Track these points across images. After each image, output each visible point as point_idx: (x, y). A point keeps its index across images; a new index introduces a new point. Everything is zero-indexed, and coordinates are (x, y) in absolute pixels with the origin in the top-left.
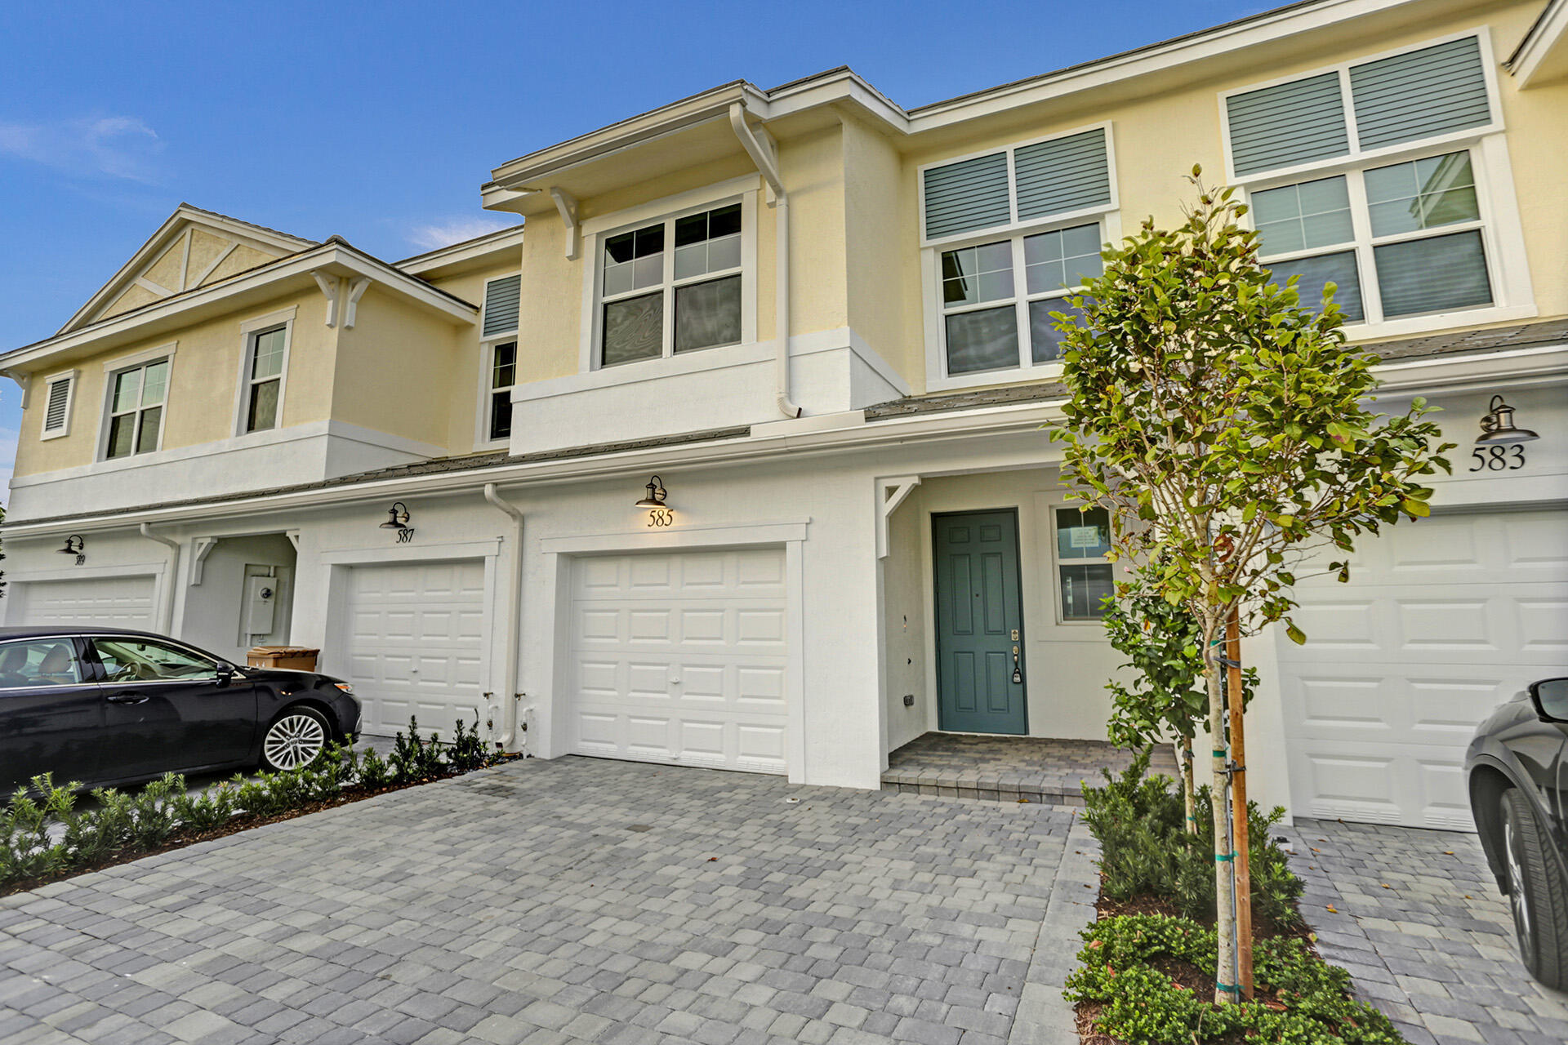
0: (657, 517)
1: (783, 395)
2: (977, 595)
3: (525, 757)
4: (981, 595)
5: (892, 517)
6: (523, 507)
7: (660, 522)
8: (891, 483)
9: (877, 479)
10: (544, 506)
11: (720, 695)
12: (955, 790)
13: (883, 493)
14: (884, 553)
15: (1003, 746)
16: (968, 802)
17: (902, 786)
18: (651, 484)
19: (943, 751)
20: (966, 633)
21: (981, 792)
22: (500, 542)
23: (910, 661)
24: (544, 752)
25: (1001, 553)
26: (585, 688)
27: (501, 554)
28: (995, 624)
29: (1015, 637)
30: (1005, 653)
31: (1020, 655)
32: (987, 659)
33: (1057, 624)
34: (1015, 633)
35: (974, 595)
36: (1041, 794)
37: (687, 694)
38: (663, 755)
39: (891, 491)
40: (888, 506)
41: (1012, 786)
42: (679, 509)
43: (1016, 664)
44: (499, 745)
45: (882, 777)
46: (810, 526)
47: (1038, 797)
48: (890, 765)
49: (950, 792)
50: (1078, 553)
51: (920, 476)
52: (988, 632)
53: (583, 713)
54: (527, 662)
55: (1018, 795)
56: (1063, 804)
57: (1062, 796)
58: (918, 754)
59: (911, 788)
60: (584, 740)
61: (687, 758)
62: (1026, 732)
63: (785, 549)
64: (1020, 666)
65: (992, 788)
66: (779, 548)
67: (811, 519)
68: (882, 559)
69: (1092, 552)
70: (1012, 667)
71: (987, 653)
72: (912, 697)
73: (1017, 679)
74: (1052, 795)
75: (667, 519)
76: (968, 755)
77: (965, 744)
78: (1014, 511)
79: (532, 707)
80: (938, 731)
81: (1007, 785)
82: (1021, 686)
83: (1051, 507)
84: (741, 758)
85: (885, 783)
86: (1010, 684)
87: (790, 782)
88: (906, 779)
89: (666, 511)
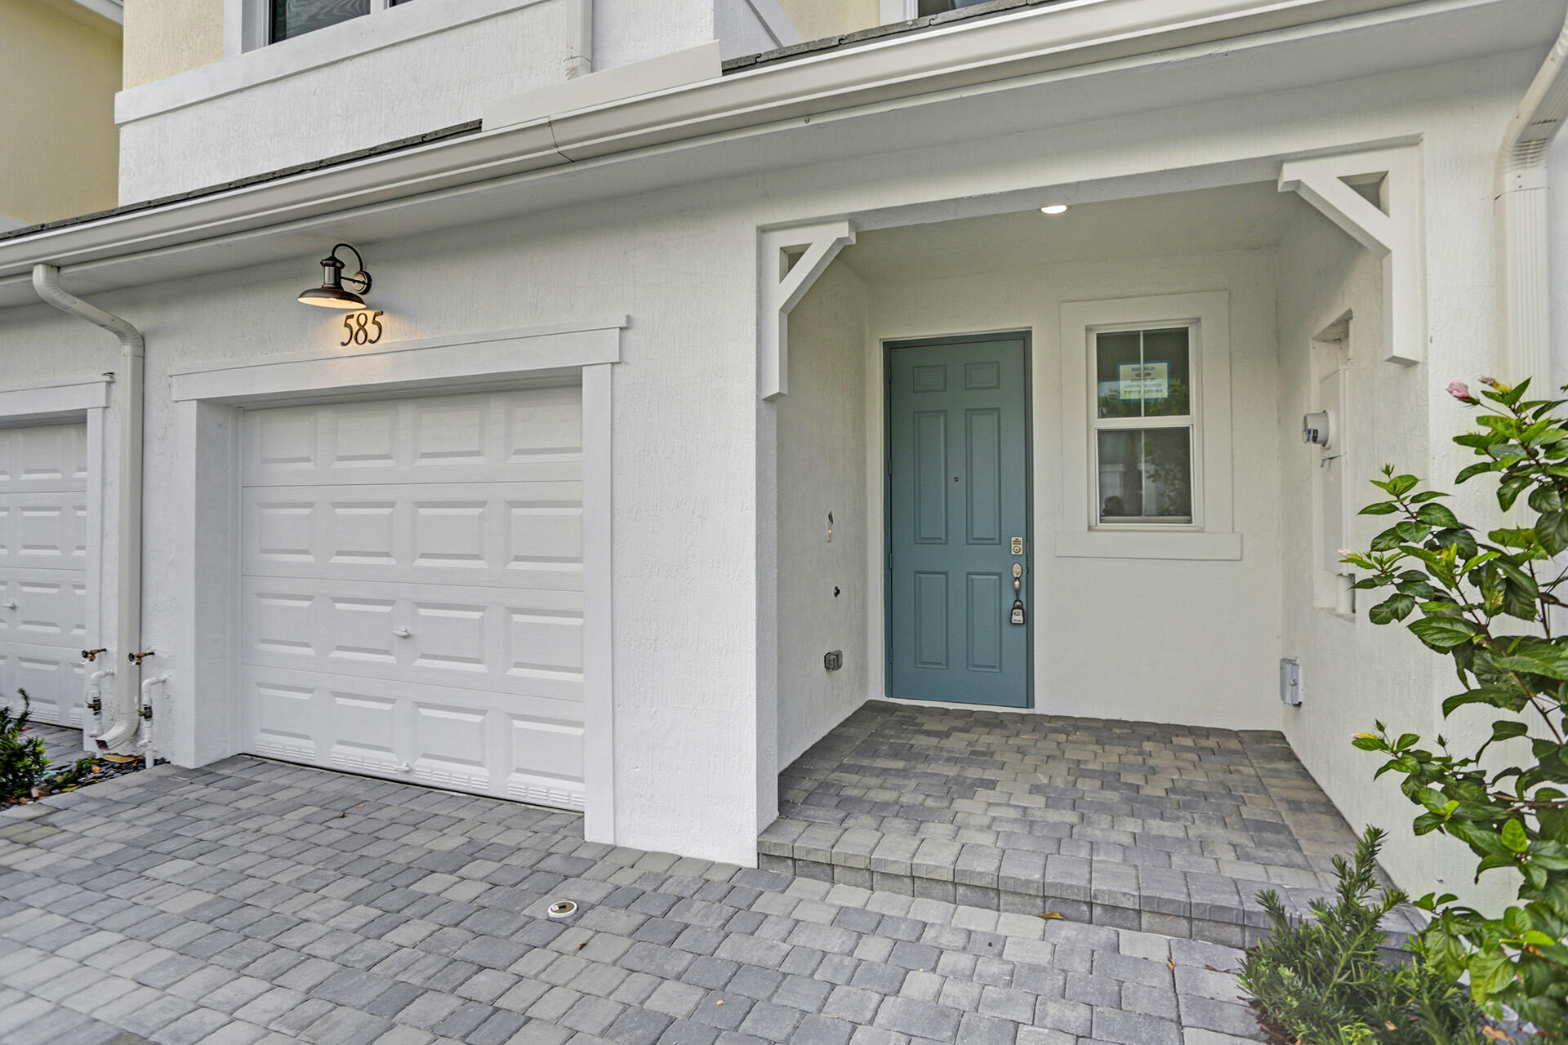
0: (356, 328)
1: (577, 62)
2: (956, 479)
3: (149, 763)
4: (963, 479)
5: (794, 314)
6: (140, 321)
7: (361, 336)
8: (792, 238)
9: (763, 230)
10: (175, 315)
11: (478, 661)
12: (907, 881)
13: (775, 261)
14: (774, 387)
15: (993, 739)
16: (931, 910)
17: (801, 865)
18: (332, 258)
19: (888, 756)
20: (934, 541)
21: (961, 890)
22: (109, 383)
23: (838, 592)
24: (186, 757)
25: (998, 409)
26: (264, 641)
27: (113, 405)
28: (984, 527)
29: (1018, 548)
30: (999, 574)
31: (1024, 579)
32: (969, 584)
33: (1090, 528)
34: (1017, 542)
35: (951, 477)
36: (1090, 905)
37: (424, 656)
38: (389, 764)
39: (792, 256)
40: (784, 290)
41: (1028, 882)
42: (395, 311)
43: (1017, 592)
44: (102, 744)
45: (759, 844)
46: (629, 335)
47: (1085, 908)
48: (783, 804)
49: (897, 884)
50: (1131, 408)
51: (853, 219)
52: (972, 540)
53: (260, 685)
54: (154, 598)
55: (1039, 902)
56: (1140, 929)
57: (1139, 912)
58: (842, 768)
59: (817, 870)
60: (264, 731)
61: (428, 771)
62: (1030, 703)
63: (579, 385)
64: (1023, 597)
65: (985, 882)
66: (567, 382)
67: (628, 318)
68: (770, 400)
69: (1154, 408)
70: (1009, 599)
71: (969, 574)
72: (838, 655)
73: (1018, 618)
74: (1115, 908)
75: (372, 331)
76: (933, 768)
77: (928, 733)
78: (1025, 337)
79: (164, 676)
80: (885, 699)
81: (1016, 880)
82: (1024, 628)
83: (1088, 329)
84: (515, 776)
85: (765, 856)
86: (1006, 628)
87: (587, 839)
88: (808, 851)
89: (370, 314)
